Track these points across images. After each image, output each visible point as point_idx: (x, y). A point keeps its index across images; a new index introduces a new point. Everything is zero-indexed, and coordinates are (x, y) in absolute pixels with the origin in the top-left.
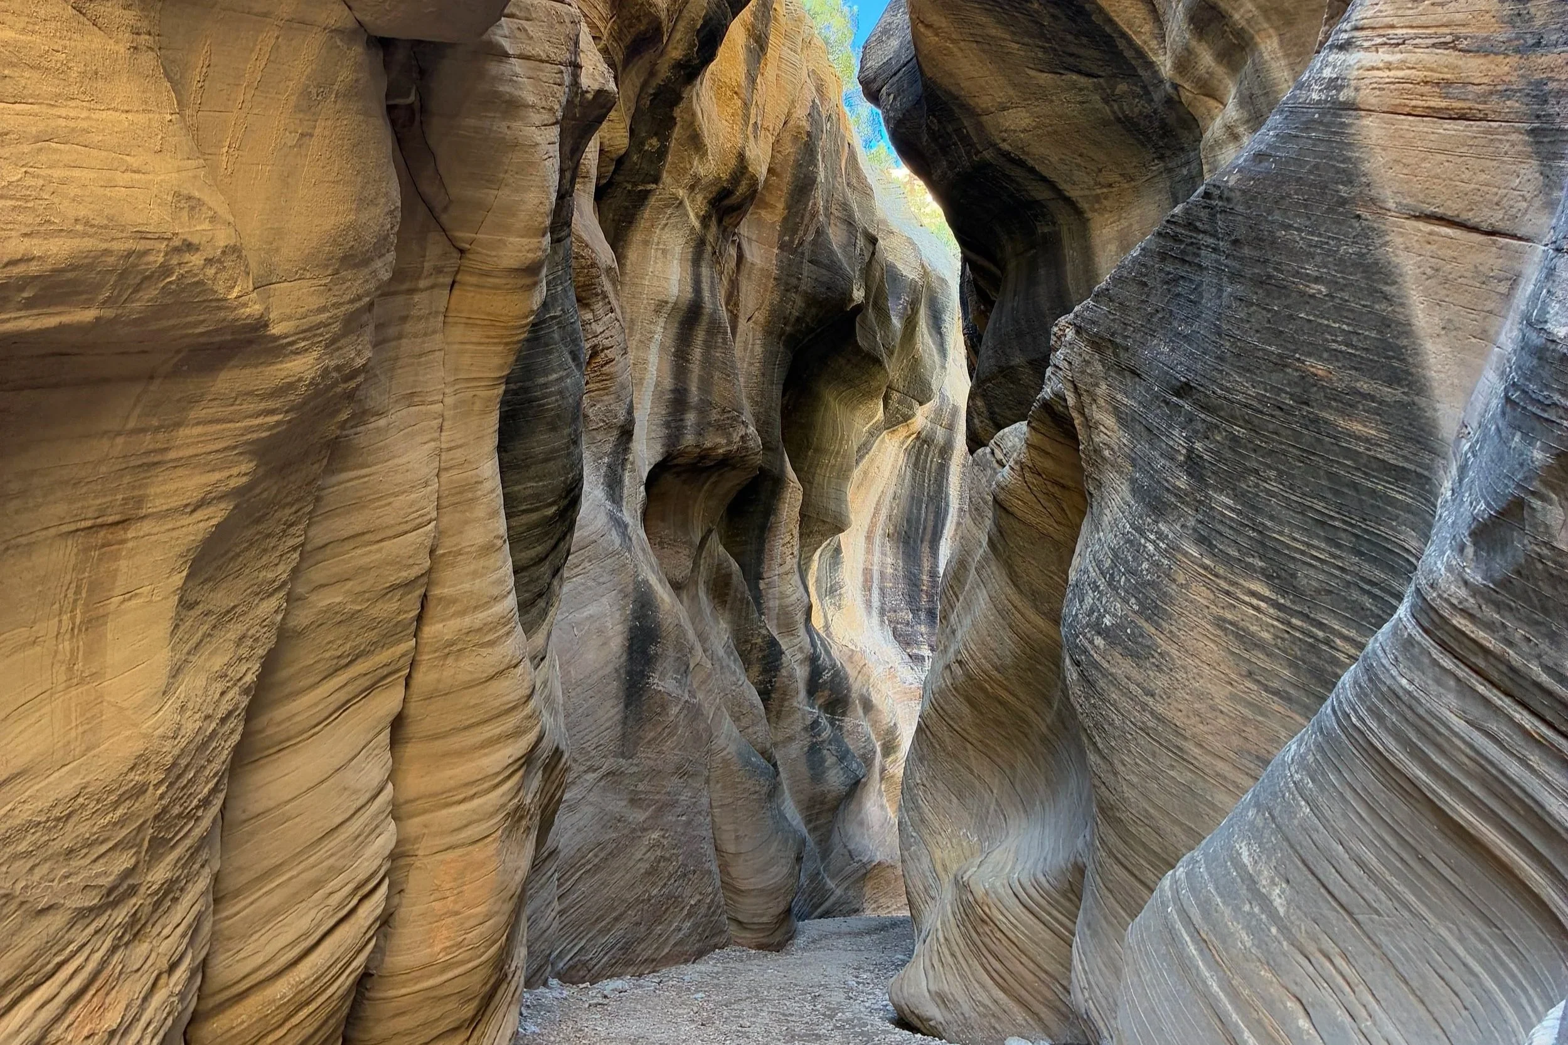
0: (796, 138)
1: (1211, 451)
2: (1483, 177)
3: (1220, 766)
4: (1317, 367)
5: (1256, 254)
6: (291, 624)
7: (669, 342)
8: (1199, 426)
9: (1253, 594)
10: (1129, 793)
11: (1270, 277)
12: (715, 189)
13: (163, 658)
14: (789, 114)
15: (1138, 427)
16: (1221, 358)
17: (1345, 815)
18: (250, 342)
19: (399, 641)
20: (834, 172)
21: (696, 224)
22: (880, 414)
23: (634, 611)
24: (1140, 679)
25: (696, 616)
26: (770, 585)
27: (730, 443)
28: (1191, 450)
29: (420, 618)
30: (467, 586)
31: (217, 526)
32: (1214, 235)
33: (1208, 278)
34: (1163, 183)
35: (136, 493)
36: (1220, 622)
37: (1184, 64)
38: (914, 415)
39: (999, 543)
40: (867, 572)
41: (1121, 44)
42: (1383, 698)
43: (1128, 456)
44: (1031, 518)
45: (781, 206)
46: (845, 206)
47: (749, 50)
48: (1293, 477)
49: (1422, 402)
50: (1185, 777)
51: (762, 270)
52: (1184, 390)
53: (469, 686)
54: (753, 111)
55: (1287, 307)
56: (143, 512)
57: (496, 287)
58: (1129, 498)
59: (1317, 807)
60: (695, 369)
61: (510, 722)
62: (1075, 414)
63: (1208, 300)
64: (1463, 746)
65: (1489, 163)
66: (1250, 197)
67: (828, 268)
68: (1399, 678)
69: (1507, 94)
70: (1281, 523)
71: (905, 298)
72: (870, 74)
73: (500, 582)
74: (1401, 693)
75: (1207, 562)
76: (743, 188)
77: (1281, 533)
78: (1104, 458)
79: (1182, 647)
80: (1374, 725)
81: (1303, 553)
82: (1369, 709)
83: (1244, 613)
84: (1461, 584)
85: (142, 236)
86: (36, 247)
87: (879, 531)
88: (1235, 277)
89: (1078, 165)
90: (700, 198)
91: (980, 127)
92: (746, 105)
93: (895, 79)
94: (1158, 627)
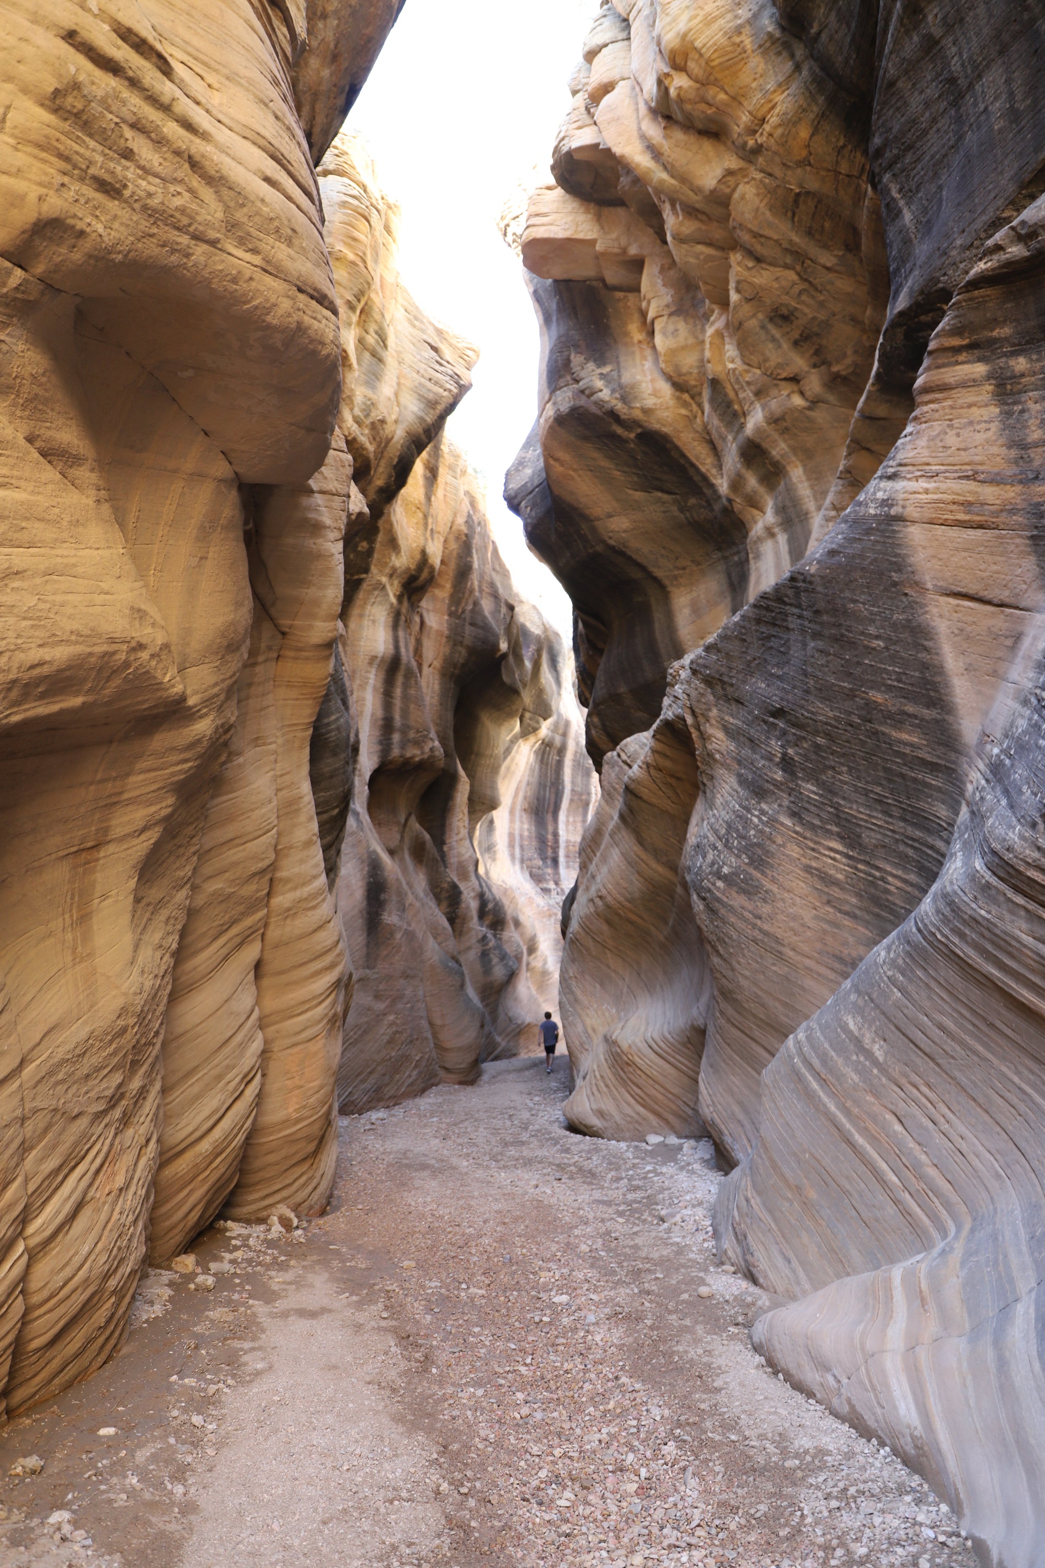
0: (457, 538)
1: (800, 754)
2: (995, 568)
3: (808, 962)
4: (877, 696)
5: (832, 620)
6: (194, 905)
7: (380, 685)
8: (791, 738)
9: (831, 849)
10: (743, 982)
11: (842, 635)
12: (406, 576)
13: (128, 939)
14: (453, 523)
15: (742, 738)
16: (807, 692)
17: (930, 998)
18: (174, 712)
19: (258, 911)
20: (483, 560)
21: (393, 600)
22: (517, 728)
23: (369, 872)
24: (750, 908)
25: (404, 870)
26: (451, 849)
27: (423, 753)
28: (785, 754)
29: (269, 894)
30: (296, 870)
31: (154, 844)
32: (799, 606)
33: (794, 636)
34: (721, 567)
35: (104, 825)
36: (808, 869)
37: (736, 484)
38: (540, 728)
39: (629, 818)
40: (511, 836)
41: (691, 472)
42: (965, 922)
43: (735, 759)
44: (654, 800)
45: (448, 586)
46: (492, 585)
47: (426, 478)
48: (859, 771)
49: (950, 719)
50: (782, 970)
51: (437, 631)
52: (779, 713)
53: (302, 937)
54: (430, 520)
55: (856, 656)
56: (109, 838)
57: (307, 659)
58: (736, 786)
59: (907, 992)
60: (398, 703)
61: (328, 959)
62: (692, 730)
63: (796, 652)
64: (1030, 953)
65: (1000, 559)
66: (827, 581)
67: (482, 628)
68: (979, 910)
69: (1013, 511)
70: (850, 801)
71: (533, 647)
72: (512, 493)
73: (316, 865)
74: (980, 919)
75: (798, 829)
76: (425, 575)
77: (851, 808)
78: (715, 760)
79: (781, 886)
80: (956, 940)
81: (866, 821)
82: (952, 930)
83: (824, 862)
84: (1034, 849)
85: (112, 641)
86: (46, 654)
87: (518, 807)
88: (816, 635)
89: (662, 555)
90: (396, 582)
91: (594, 530)
92: (425, 517)
93: (531, 496)
94: (763, 873)
